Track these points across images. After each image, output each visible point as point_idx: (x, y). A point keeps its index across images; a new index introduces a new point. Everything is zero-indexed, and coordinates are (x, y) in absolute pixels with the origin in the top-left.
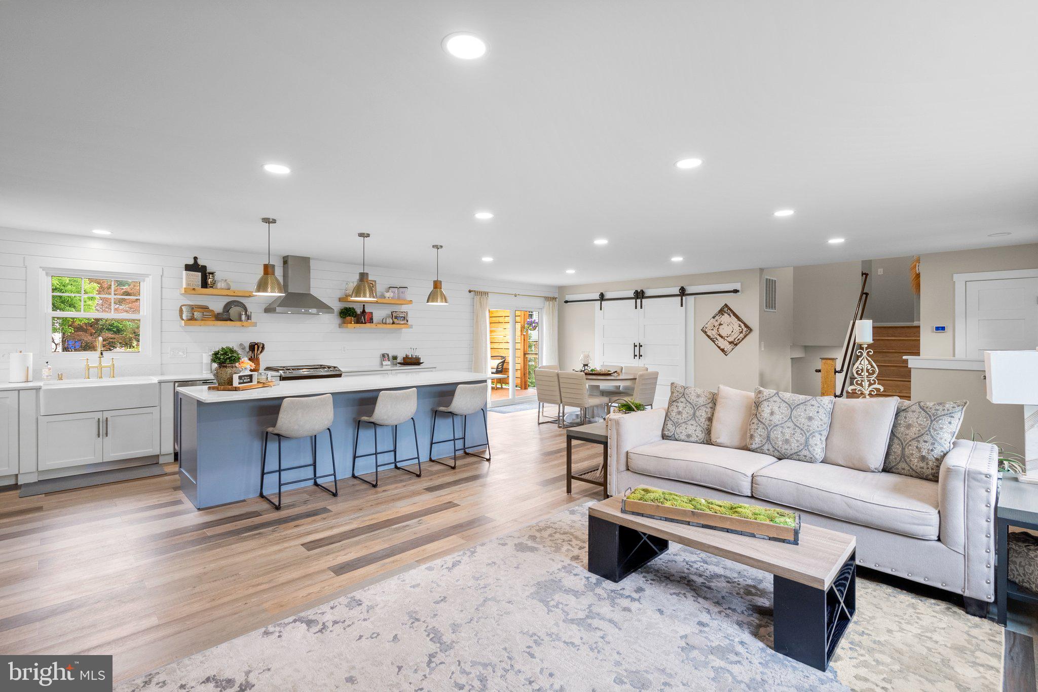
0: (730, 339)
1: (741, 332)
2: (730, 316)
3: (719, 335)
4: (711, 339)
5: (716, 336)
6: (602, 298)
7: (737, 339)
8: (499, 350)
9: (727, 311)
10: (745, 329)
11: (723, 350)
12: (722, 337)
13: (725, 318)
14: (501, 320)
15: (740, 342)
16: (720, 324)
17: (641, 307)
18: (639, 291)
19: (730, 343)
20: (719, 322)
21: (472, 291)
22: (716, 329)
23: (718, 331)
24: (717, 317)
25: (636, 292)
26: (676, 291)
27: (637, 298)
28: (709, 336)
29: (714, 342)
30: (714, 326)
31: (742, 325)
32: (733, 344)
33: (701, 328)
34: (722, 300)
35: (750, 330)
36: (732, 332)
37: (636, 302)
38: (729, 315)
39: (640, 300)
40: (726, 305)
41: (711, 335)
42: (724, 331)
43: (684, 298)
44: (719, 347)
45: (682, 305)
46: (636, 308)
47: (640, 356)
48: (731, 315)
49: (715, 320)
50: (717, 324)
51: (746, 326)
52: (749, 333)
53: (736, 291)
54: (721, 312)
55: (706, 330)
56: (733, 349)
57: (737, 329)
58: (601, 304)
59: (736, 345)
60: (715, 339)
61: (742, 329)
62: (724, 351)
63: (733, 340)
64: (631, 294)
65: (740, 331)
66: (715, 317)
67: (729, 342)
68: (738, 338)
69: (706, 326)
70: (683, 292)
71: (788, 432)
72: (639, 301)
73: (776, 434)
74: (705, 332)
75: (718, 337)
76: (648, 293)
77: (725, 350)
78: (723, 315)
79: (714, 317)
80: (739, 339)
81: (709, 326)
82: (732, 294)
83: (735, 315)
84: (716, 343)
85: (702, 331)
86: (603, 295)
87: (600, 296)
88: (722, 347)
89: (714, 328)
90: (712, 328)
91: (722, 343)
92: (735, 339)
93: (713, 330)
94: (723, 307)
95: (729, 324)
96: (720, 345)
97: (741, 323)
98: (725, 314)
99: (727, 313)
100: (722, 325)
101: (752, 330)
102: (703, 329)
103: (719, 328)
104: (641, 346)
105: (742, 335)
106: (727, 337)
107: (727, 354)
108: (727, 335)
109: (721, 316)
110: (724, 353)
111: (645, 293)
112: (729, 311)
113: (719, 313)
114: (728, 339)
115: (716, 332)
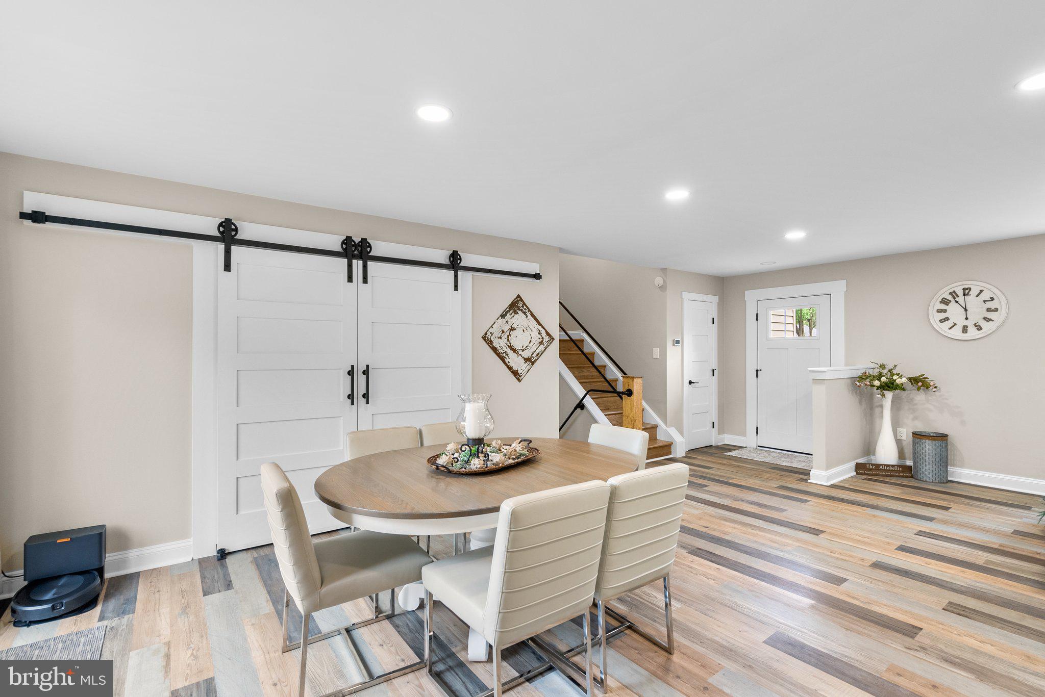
0: (527, 354)
1: (541, 343)
2: (527, 316)
3: (511, 347)
4: (498, 355)
5: (505, 349)
6: (230, 235)
7: (535, 355)
9: (523, 307)
10: (546, 338)
11: (515, 373)
12: (514, 350)
13: (519, 319)
15: (538, 358)
16: (512, 329)
17: (365, 280)
18: (357, 240)
19: (527, 360)
20: (510, 324)
22: (506, 337)
23: (508, 340)
24: (508, 317)
25: (348, 241)
26: (442, 257)
27: (354, 256)
28: (494, 349)
29: (503, 359)
30: (503, 332)
31: (543, 332)
32: (531, 361)
33: (483, 334)
35: (551, 339)
36: (530, 341)
37: (350, 265)
38: (525, 313)
39: (360, 262)
40: (520, 297)
41: (498, 347)
42: (519, 340)
43: (460, 274)
44: (510, 368)
46: (350, 279)
48: (528, 314)
49: (504, 321)
50: (506, 328)
51: (548, 334)
52: (551, 343)
53: (537, 276)
54: (514, 307)
55: (491, 339)
56: (529, 370)
57: (536, 338)
58: (227, 249)
59: (533, 363)
60: (504, 355)
61: (543, 338)
62: (518, 374)
63: (529, 355)
65: (541, 340)
66: (506, 315)
67: (524, 359)
68: (537, 352)
69: (491, 330)
70: (454, 263)
72: (357, 264)
74: (489, 343)
75: (508, 351)
77: (519, 371)
78: (516, 313)
79: (503, 316)
80: (539, 353)
81: (496, 330)
82: (529, 279)
83: (532, 315)
84: (507, 361)
85: (485, 340)
86: (233, 227)
87: (221, 229)
88: (515, 368)
89: (502, 335)
90: (500, 334)
91: (516, 361)
92: (533, 354)
93: (500, 338)
94: (515, 299)
95: (525, 330)
96: (511, 364)
97: (540, 328)
98: (519, 312)
99: (522, 310)
100: (515, 329)
101: (553, 339)
102: (487, 336)
103: (510, 335)
104: (366, 372)
105: (542, 348)
106: (523, 351)
107: (521, 378)
108: (523, 347)
109: (513, 314)
110: (516, 378)
111: (370, 246)
112: (525, 307)
113: (510, 309)
114: (523, 354)
115: (506, 341)
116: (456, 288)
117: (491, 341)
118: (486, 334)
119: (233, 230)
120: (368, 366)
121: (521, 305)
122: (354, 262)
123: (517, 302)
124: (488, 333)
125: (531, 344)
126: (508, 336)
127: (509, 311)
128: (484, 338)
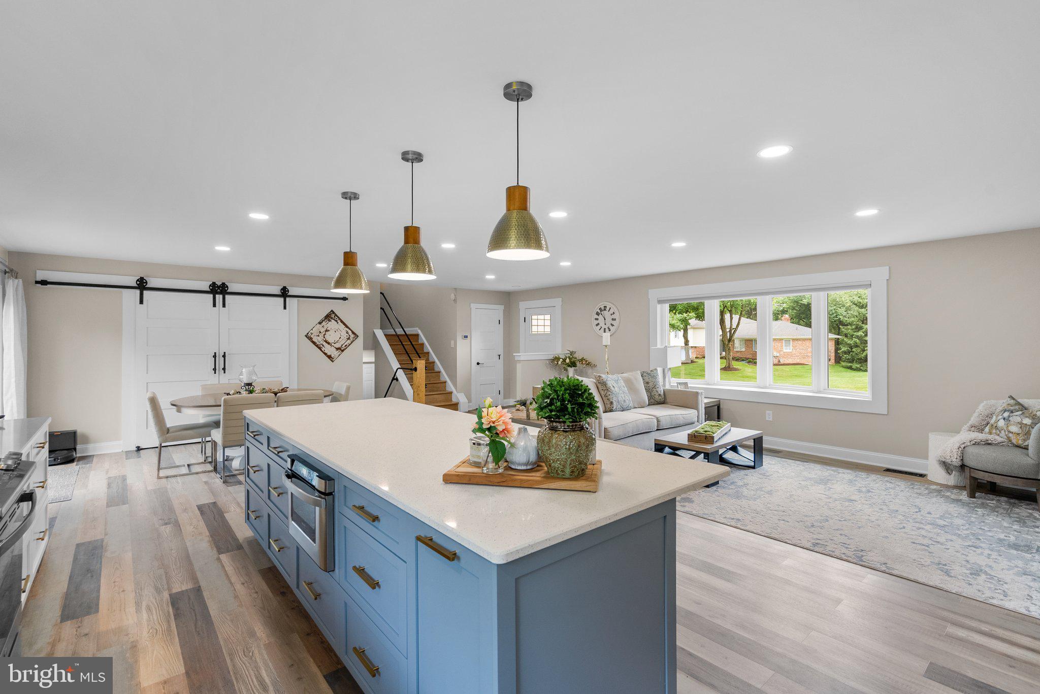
0: (338, 345)
1: (349, 339)
2: (338, 323)
3: (326, 341)
4: (317, 346)
5: (322, 342)
6: (142, 285)
7: (344, 346)
9: (335, 317)
10: (352, 336)
11: (329, 357)
12: (329, 343)
13: (332, 325)
15: (346, 348)
16: (327, 331)
17: (224, 306)
18: (219, 283)
19: (337, 349)
20: (325, 328)
22: (322, 335)
23: (324, 337)
24: (324, 323)
25: (213, 285)
26: (277, 290)
27: (216, 293)
28: (314, 343)
29: (320, 348)
30: (320, 332)
31: (350, 332)
32: (341, 350)
33: (306, 334)
34: (327, 307)
35: (356, 336)
36: (340, 338)
37: (214, 298)
38: (336, 321)
39: (221, 296)
40: (332, 311)
41: (317, 342)
42: (331, 337)
43: (287, 300)
44: (325, 354)
46: (214, 305)
47: (223, 369)
48: (339, 321)
49: (321, 326)
50: (323, 330)
51: (353, 333)
52: (356, 339)
53: (344, 298)
54: (328, 317)
55: (311, 336)
56: (339, 355)
57: (345, 335)
58: (141, 293)
59: (343, 351)
60: (321, 346)
61: (350, 336)
63: (340, 346)
64: (205, 286)
65: (348, 337)
66: (322, 322)
69: (311, 331)
70: (284, 293)
71: (623, 395)
72: (219, 297)
73: (620, 398)
74: (310, 339)
75: (324, 343)
76: (232, 288)
77: (332, 356)
78: (329, 321)
79: (320, 323)
80: (346, 345)
81: (315, 332)
82: (341, 301)
83: (342, 322)
84: (323, 350)
85: (307, 337)
86: (145, 281)
87: (138, 283)
88: (329, 354)
89: (320, 334)
90: (318, 334)
91: (329, 350)
92: (342, 345)
93: (318, 336)
94: (330, 312)
95: (336, 331)
96: (326, 352)
97: (348, 330)
98: (332, 320)
99: (334, 319)
100: (329, 331)
101: (358, 336)
103: (325, 334)
104: (224, 356)
105: (349, 342)
106: (335, 343)
107: (334, 360)
108: (335, 341)
110: (330, 360)
111: (227, 287)
113: (325, 319)
114: (335, 345)
115: (323, 338)
116: (285, 308)
117: (311, 338)
118: (308, 334)
119: (144, 283)
120: (225, 353)
121: (333, 316)
122: (217, 296)
123: (331, 315)
124: (309, 333)
125: (341, 340)
127: (324, 320)
128: (306, 336)
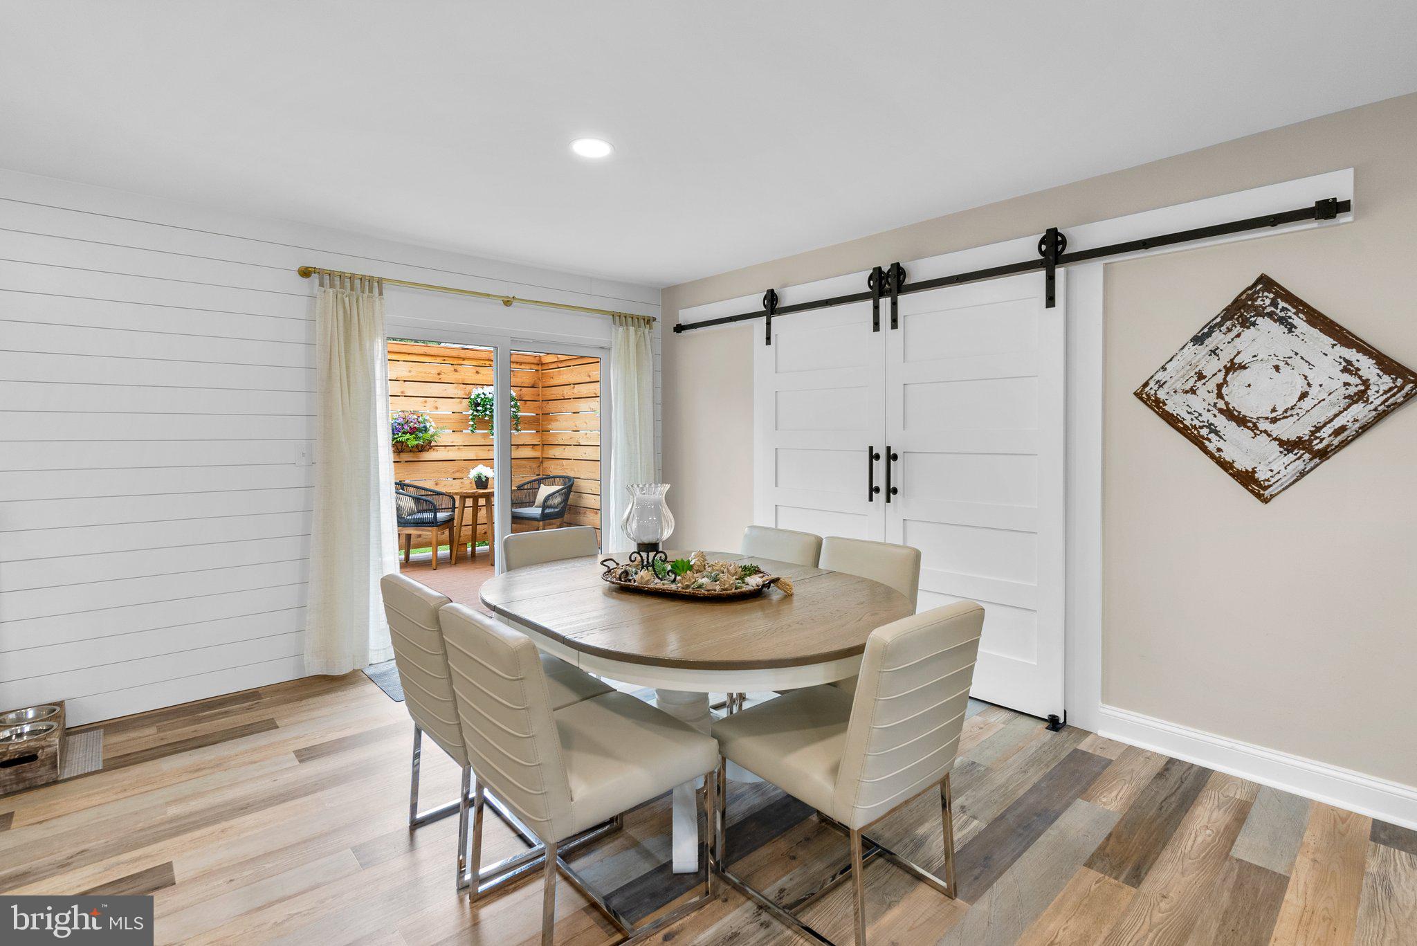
0: (1289, 430)
1: (1358, 398)
2: (1291, 328)
3: (1229, 414)
4: (1185, 431)
5: (1207, 417)
6: (772, 305)
7: (1328, 432)
8: (565, 462)
9: (1277, 304)
10: (1383, 382)
11: (1247, 479)
12: (1241, 421)
13: (1263, 339)
14: (567, 391)
15: (1344, 443)
16: (1233, 367)
17: (894, 324)
18: (886, 269)
19: (1288, 446)
20: (1225, 359)
21: (315, 270)
22: (1212, 386)
23: (1220, 396)
24: (1217, 338)
25: (878, 274)
26: (1028, 249)
27: (882, 293)
28: (1172, 420)
29: (1199, 442)
30: (1201, 376)
31: (1367, 364)
32: (1308, 449)
33: (1137, 386)
36: (1304, 395)
37: (876, 308)
38: (1283, 321)
39: (889, 299)
40: (1265, 282)
41: (1184, 414)
42: (1255, 394)
43: (1060, 272)
44: (1226, 466)
45: (1051, 301)
46: (876, 326)
47: (891, 491)
48: (1299, 322)
49: (1203, 350)
50: (1212, 366)
51: (1391, 366)
52: (1407, 397)
53: (1328, 209)
54: (1241, 311)
55: (1162, 395)
56: (1303, 474)
57: (1331, 383)
58: (768, 324)
59: (1324, 455)
60: (1204, 432)
61: (1367, 381)
62: (1257, 482)
63: (1304, 431)
64: (860, 283)
65: (1354, 390)
66: (1209, 335)
67: (1282, 443)
68: (1336, 423)
69: (1158, 377)
72: (885, 303)
74: (1156, 405)
75: (1221, 422)
76: (919, 271)
77: (1261, 475)
78: (1246, 324)
79: (1198, 340)
80: (1345, 429)
81: (1177, 375)
82: (1312, 225)
83: (1319, 319)
84: (1211, 447)
85: (1141, 399)
87: (765, 300)
88: (1242, 464)
89: (1199, 384)
90: (1191, 383)
91: (1244, 448)
92: (1318, 429)
93: (1193, 391)
94: (1249, 288)
95: (1282, 364)
96: (1227, 456)
97: (1354, 353)
98: (1260, 320)
99: (1270, 315)
100: (1244, 367)
102: (1147, 389)
103: (1225, 381)
104: (895, 458)
105: (1364, 409)
106: (1274, 421)
107: (1267, 493)
108: (1274, 410)
109: (1238, 329)
110: (1252, 491)
111: (905, 272)
112: (1282, 304)
113: (1224, 319)
114: (1275, 429)
115: (1212, 398)
117: (1157, 401)
118: (1146, 384)
119: (775, 297)
120: (890, 449)
121: (1268, 302)
122: (882, 301)
123: (1254, 295)
124: (1152, 384)
125: (1307, 403)
126: (1220, 387)
127: (1220, 325)
128: (1138, 395)
